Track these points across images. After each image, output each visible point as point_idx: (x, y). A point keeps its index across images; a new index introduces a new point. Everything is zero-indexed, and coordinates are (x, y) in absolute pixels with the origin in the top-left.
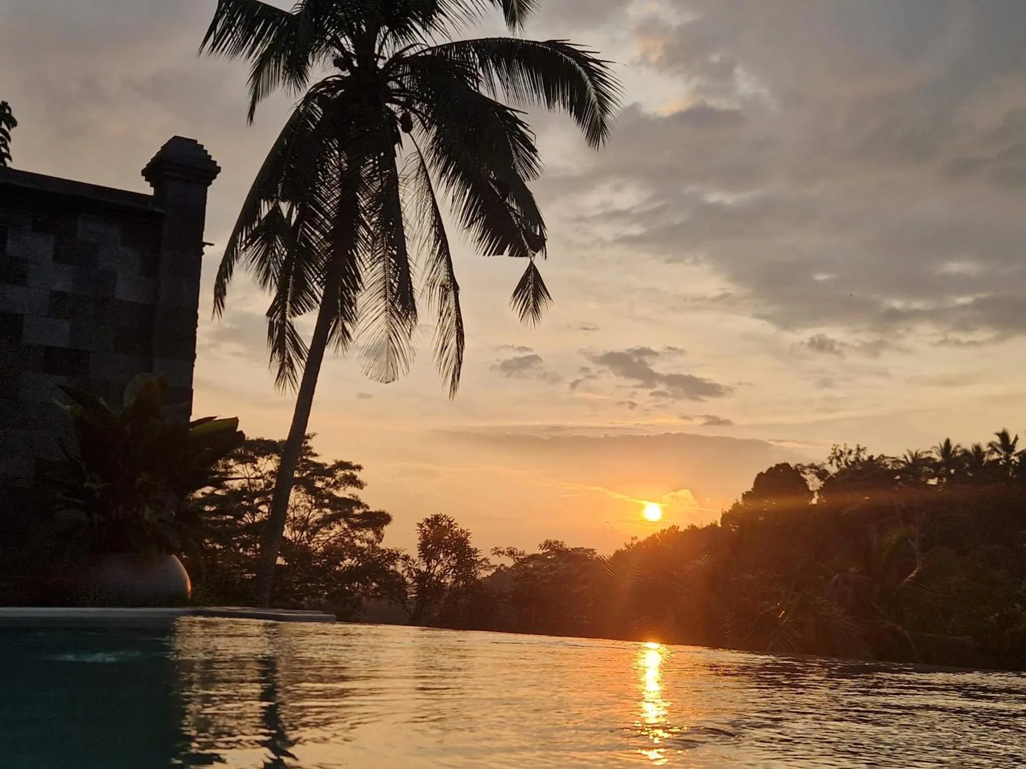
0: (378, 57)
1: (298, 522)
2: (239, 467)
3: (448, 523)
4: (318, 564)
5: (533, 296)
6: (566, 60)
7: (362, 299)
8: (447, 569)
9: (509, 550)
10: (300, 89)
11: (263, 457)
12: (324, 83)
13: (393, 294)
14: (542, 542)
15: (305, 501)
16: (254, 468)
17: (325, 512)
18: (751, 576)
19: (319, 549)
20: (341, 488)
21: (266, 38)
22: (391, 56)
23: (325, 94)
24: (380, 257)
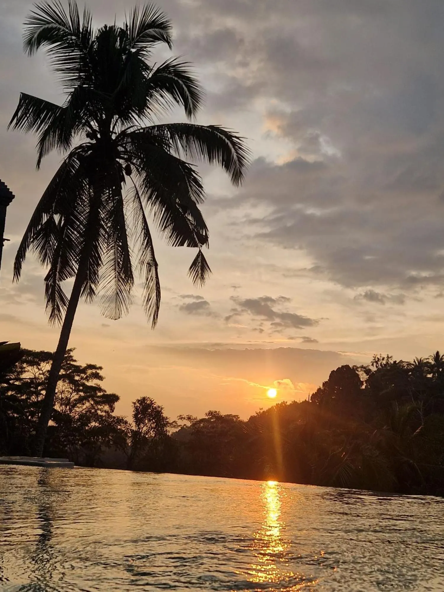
0: (112, 132)
1: (64, 400)
2: (30, 368)
3: (150, 402)
4: (75, 425)
5: (201, 270)
6: (220, 137)
7: (101, 271)
8: (149, 429)
9: (188, 416)
10: (66, 150)
11: (44, 362)
12: (81, 147)
13: (120, 268)
14: (207, 412)
15: (68, 388)
16: (39, 368)
17: (80, 394)
18: (328, 431)
19: (76, 417)
20: (90, 380)
21: (47, 121)
22: (120, 132)
23: (81, 153)
24: (112, 247)
